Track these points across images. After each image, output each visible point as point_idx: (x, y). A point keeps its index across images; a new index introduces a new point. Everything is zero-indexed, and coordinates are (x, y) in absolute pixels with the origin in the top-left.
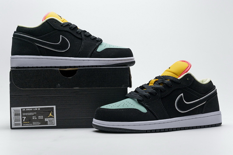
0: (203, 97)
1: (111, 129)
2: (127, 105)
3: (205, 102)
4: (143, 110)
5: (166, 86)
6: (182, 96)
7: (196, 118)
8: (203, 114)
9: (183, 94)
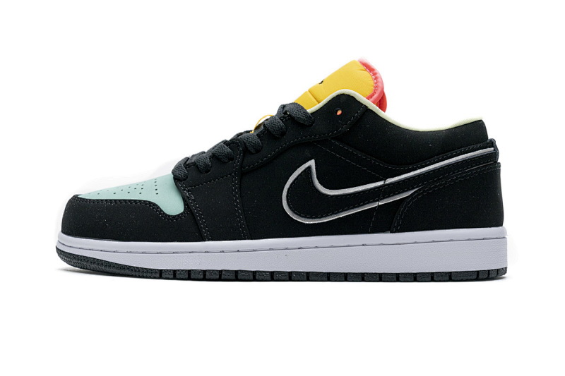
3: (411, 191)
4: (173, 206)
6: (310, 168)
7: (363, 245)
8: (396, 234)
9: (313, 161)
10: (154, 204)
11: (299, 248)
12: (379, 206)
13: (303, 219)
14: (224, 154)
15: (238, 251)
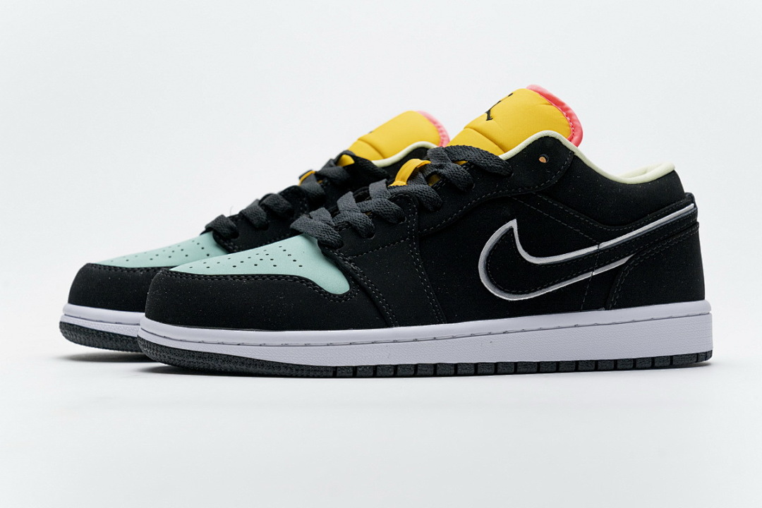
0: (615, 238)
1: (191, 360)
2: (298, 263)
3: (627, 259)
4: (333, 281)
5: (447, 186)
6: (511, 230)
7: (575, 326)
8: (613, 311)
9: (515, 221)
10: (307, 280)
11: (504, 333)
12: (593, 277)
13: (507, 295)
14: (392, 213)
15: (435, 339)
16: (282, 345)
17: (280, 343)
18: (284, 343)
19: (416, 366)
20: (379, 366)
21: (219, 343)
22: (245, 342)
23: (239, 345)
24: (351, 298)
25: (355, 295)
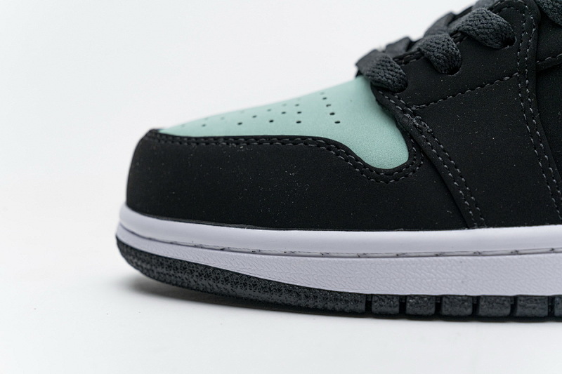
4: (381, 148)
10: (338, 145)
14: (491, 30)
15: (552, 251)
16: (285, 254)
17: (282, 250)
18: (288, 250)
19: (515, 300)
20: (446, 296)
21: (195, 246)
22: (232, 246)
23: (223, 250)
24: (406, 176)
25: (414, 172)
